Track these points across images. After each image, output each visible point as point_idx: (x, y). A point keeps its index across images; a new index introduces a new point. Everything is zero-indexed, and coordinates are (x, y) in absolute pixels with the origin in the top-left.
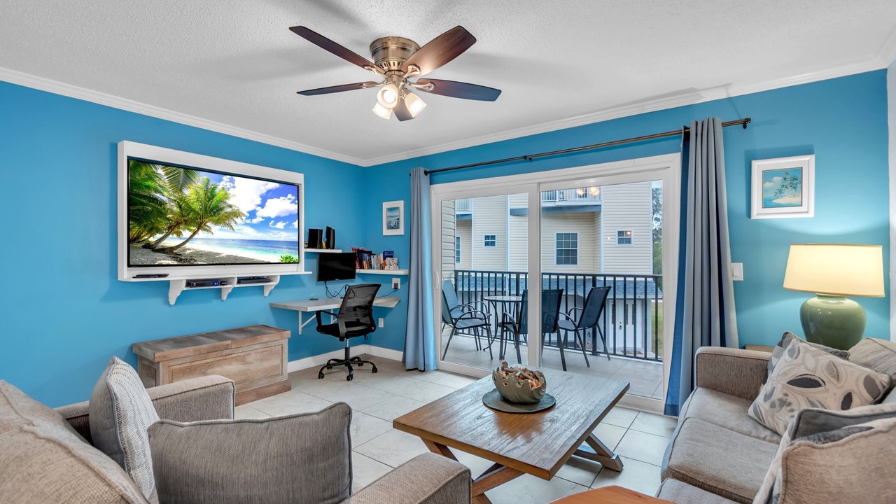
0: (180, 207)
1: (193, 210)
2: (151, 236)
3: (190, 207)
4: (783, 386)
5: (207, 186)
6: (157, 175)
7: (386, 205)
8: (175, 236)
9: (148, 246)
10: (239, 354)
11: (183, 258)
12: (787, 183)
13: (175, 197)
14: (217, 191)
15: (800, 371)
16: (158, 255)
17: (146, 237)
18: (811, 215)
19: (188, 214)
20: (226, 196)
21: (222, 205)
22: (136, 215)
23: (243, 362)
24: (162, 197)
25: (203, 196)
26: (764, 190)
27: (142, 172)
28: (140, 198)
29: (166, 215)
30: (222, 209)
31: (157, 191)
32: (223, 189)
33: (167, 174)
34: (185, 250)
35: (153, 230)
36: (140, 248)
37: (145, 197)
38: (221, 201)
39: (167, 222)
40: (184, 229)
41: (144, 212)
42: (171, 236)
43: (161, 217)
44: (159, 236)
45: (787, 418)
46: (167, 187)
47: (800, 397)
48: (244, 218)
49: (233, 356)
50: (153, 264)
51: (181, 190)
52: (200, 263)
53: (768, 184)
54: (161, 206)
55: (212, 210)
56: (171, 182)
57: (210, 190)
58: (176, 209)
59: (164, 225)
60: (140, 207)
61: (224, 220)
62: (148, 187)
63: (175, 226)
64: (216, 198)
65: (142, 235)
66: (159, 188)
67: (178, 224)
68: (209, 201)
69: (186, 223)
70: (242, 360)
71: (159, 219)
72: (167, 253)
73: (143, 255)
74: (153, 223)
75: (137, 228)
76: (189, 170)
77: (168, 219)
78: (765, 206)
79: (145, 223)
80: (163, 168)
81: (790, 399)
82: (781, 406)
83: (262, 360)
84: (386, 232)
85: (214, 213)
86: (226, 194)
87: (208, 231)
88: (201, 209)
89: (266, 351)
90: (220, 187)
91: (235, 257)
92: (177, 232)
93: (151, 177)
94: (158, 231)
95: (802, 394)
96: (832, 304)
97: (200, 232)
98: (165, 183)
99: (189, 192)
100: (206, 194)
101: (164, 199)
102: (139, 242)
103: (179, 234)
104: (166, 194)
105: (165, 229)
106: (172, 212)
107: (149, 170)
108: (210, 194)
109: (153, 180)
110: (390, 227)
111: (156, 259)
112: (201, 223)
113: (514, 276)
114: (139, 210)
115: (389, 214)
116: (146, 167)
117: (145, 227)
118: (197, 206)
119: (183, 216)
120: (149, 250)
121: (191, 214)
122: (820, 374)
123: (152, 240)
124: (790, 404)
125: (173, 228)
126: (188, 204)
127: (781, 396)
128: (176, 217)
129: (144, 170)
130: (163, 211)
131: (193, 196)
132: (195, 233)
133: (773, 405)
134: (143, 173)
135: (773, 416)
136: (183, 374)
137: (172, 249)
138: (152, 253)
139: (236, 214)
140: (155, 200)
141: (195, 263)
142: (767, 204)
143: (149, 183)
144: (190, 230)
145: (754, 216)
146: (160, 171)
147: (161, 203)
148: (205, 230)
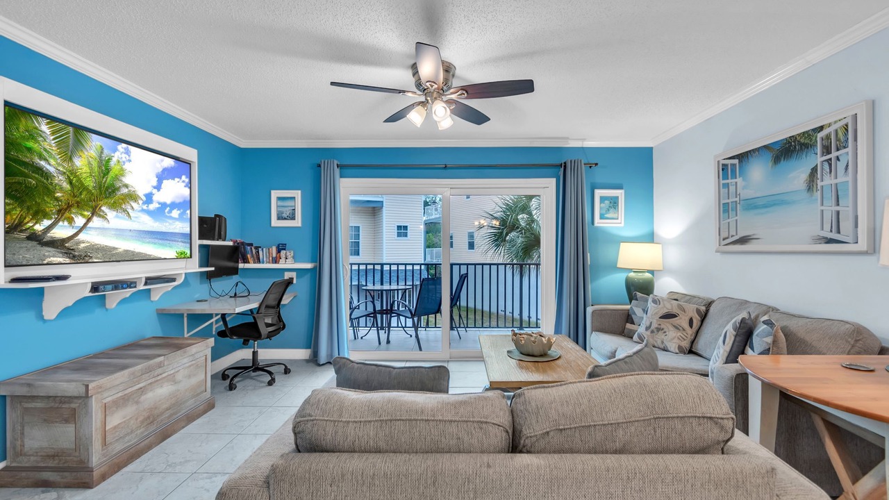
0: (71, 183)
1: (86, 188)
2: (36, 223)
3: (82, 184)
4: (657, 320)
5: (101, 157)
6: (41, 133)
7: (275, 194)
8: (66, 223)
9: (34, 237)
10: (169, 373)
11: (76, 253)
12: (611, 205)
13: (64, 167)
14: (112, 163)
15: (664, 311)
16: (47, 251)
17: (31, 224)
18: (622, 225)
19: (81, 194)
20: (122, 172)
21: (118, 184)
22: (16, 191)
23: (173, 381)
24: (48, 167)
25: (96, 169)
26: (601, 208)
27: (21, 126)
28: (20, 165)
29: (54, 193)
30: (118, 189)
31: (41, 157)
32: (119, 162)
33: (53, 133)
34: (79, 243)
35: (39, 214)
36: (23, 240)
37: (25, 164)
38: (117, 178)
39: (56, 203)
40: (76, 214)
41: (26, 187)
42: (61, 223)
43: (48, 197)
44: (46, 223)
45: (663, 337)
46: (54, 153)
47: (668, 325)
48: (140, 202)
49: (164, 375)
50: (40, 263)
51: (71, 159)
52: (95, 261)
53: (602, 205)
54: (48, 180)
55: (107, 188)
56: (59, 145)
57: (104, 162)
58: (66, 186)
59: (51, 207)
60: (21, 179)
61: (121, 204)
62: (29, 150)
63: (66, 210)
64: (112, 174)
65: (25, 221)
66: (44, 153)
67: (69, 207)
68: (103, 178)
69: (78, 206)
70: (172, 379)
71: (46, 198)
72: (57, 248)
73: (28, 250)
74: (39, 204)
75: (19, 209)
76: (79, 129)
77: (57, 199)
78: (601, 218)
79: (28, 204)
80: (48, 123)
81: (662, 326)
82: (658, 331)
83: (189, 376)
84: (275, 222)
85: (110, 193)
86: (122, 170)
87: (103, 217)
88: (94, 187)
89: (192, 365)
90: (115, 159)
91: (133, 252)
92: (69, 218)
93: (34, 135)
94: (46, 215)
95: (668, 322)
96: (640, 276)
97: (95, 219)
98: (51, 146)
99: (80, 163)
100: (99, 167)
101: (51, 169)
102: (22, 231)
103: (71, 221)
104: (52, 162)
105: (53, 214)
106: (61, 189)
107: (29, 124)
108: (104, 167)
109: (37, 141)
110: (280, 218)
111: (44, 255)
112: (96, 207)
113: (378, 267)
114: (19, 183)
115: (280, 203)
116: (26, 118)
117: (28, 209)
118: (90, 183)
119: (75, 196)
120: (35, 243)
121: (84, 193)
122: (675, 311)
123: (39, 228)
124: (663, 329)
125: (63, 213)
126: (80, 179)
127: (657, 326)
128: (66, 197)
129: (23, 124)
130: (51, 187)
131: (86, 169)
132: (89, 220)
133: (652, 332)
134: (22, 128)
135: (653, 338)
136: (117, 408)
137: (64, 241)
138: (39, 247)
139: (132, 197)
140: (39, 170)
141: (90, 261)
142: (602, 217)
143: (30, 144)
144: (83, 216)
145: (596, 225)
146: (44, 127)
147: (46, 175)
148: (100, 216)
